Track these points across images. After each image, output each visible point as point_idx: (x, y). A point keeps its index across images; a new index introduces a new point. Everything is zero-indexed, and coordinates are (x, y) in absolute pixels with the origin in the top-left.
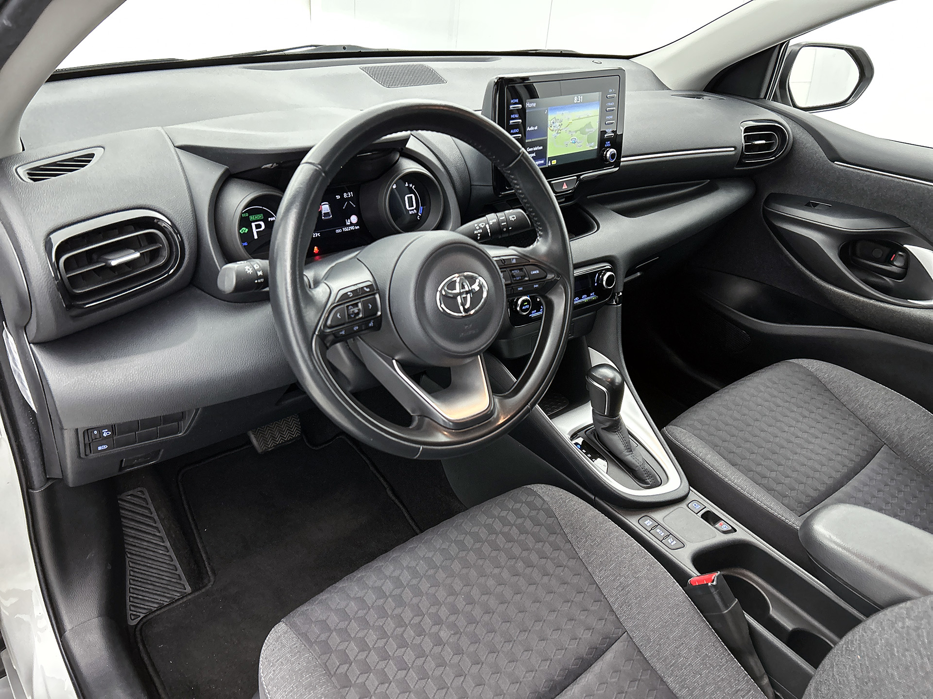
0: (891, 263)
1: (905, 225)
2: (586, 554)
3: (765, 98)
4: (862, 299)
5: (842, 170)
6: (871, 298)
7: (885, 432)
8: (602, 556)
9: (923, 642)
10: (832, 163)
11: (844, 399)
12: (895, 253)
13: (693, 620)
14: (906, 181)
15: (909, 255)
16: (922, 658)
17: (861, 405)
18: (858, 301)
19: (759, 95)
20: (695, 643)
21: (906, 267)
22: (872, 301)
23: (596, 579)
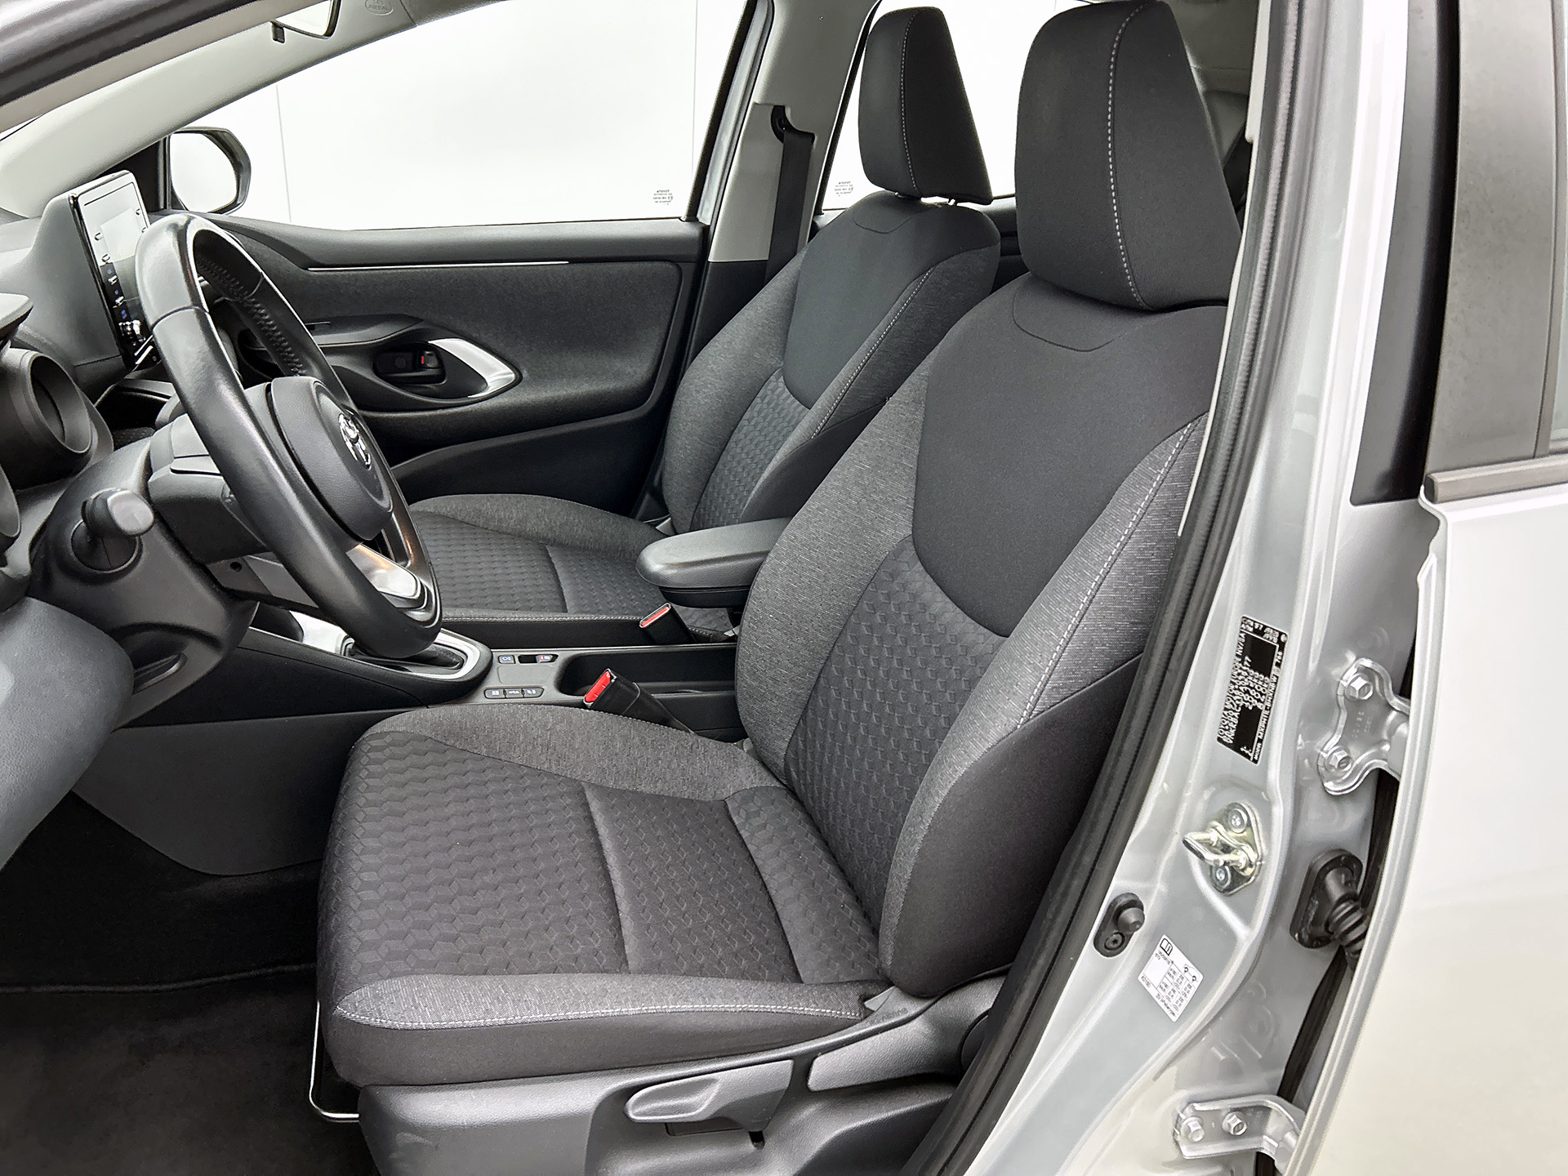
0: (423, 367)
1: (418, 320)
2: (488, 747)
3: (165, 207)
4: (426, 413)
5: (322, 277)
6: (436, 409)
7: (537, 533)
8: (505, 737)
9: (808, 563)
10: (306, 272)
11: (481, 522)
12: (422, 354)
13: (620, 724)
14: (399, 271)
15: (438, 352)
16: (814, 571)
17: (500, 520)
18: (425, 418)
19: (157, 203)
20: (637, 739)
21: (441, 365)
22: (439, 412)
23: (516, 761)
